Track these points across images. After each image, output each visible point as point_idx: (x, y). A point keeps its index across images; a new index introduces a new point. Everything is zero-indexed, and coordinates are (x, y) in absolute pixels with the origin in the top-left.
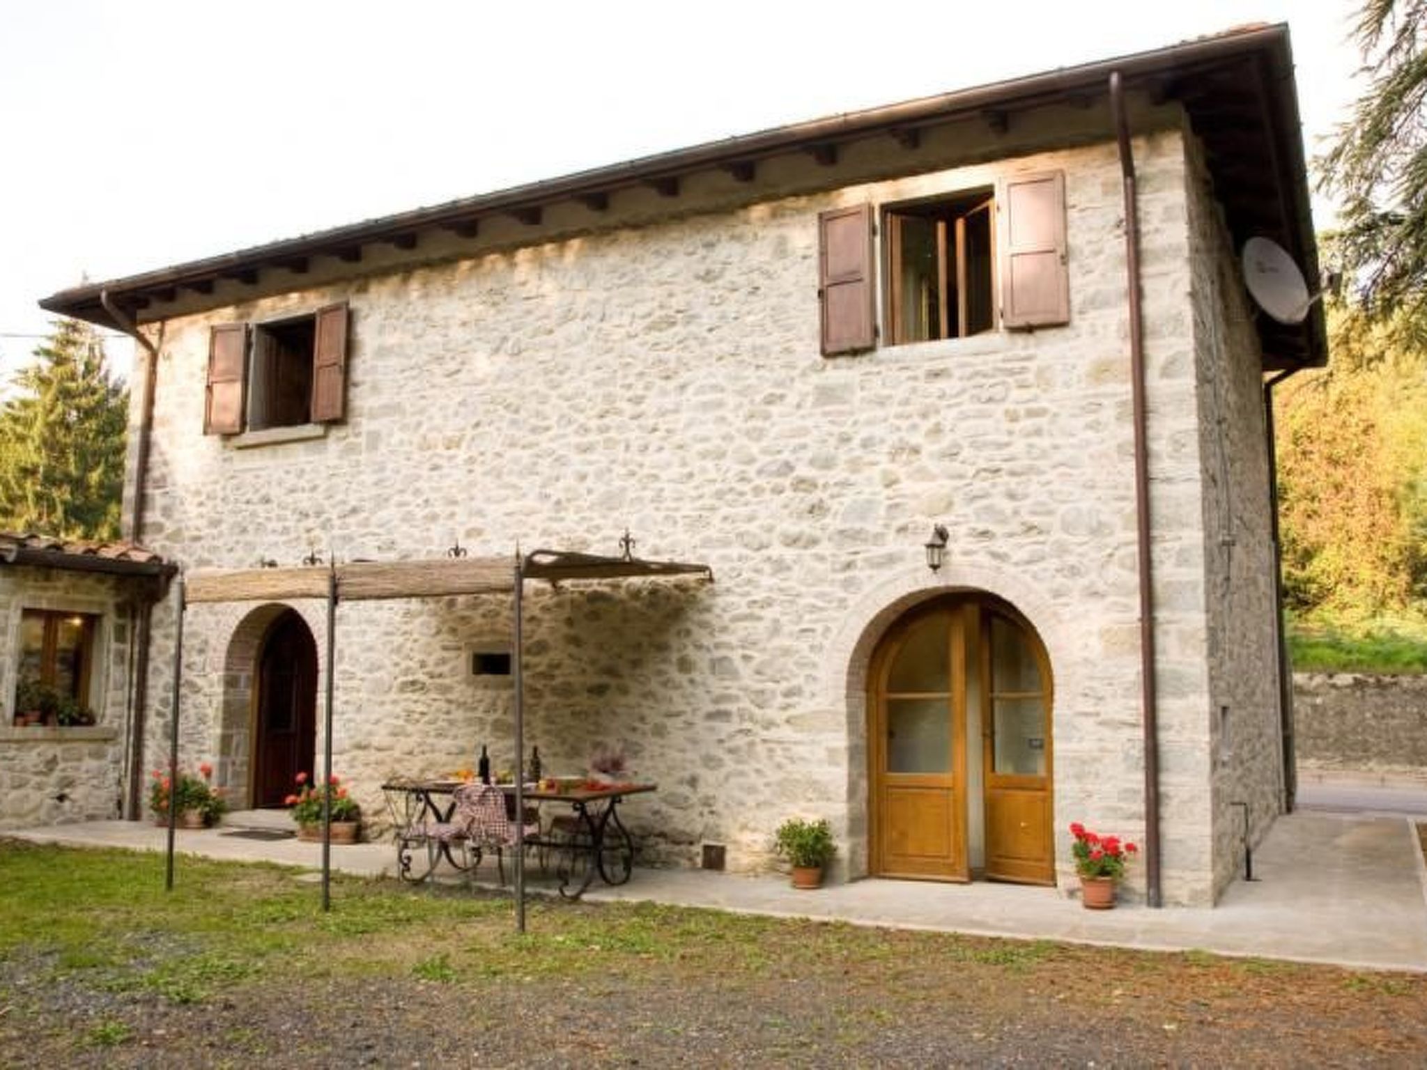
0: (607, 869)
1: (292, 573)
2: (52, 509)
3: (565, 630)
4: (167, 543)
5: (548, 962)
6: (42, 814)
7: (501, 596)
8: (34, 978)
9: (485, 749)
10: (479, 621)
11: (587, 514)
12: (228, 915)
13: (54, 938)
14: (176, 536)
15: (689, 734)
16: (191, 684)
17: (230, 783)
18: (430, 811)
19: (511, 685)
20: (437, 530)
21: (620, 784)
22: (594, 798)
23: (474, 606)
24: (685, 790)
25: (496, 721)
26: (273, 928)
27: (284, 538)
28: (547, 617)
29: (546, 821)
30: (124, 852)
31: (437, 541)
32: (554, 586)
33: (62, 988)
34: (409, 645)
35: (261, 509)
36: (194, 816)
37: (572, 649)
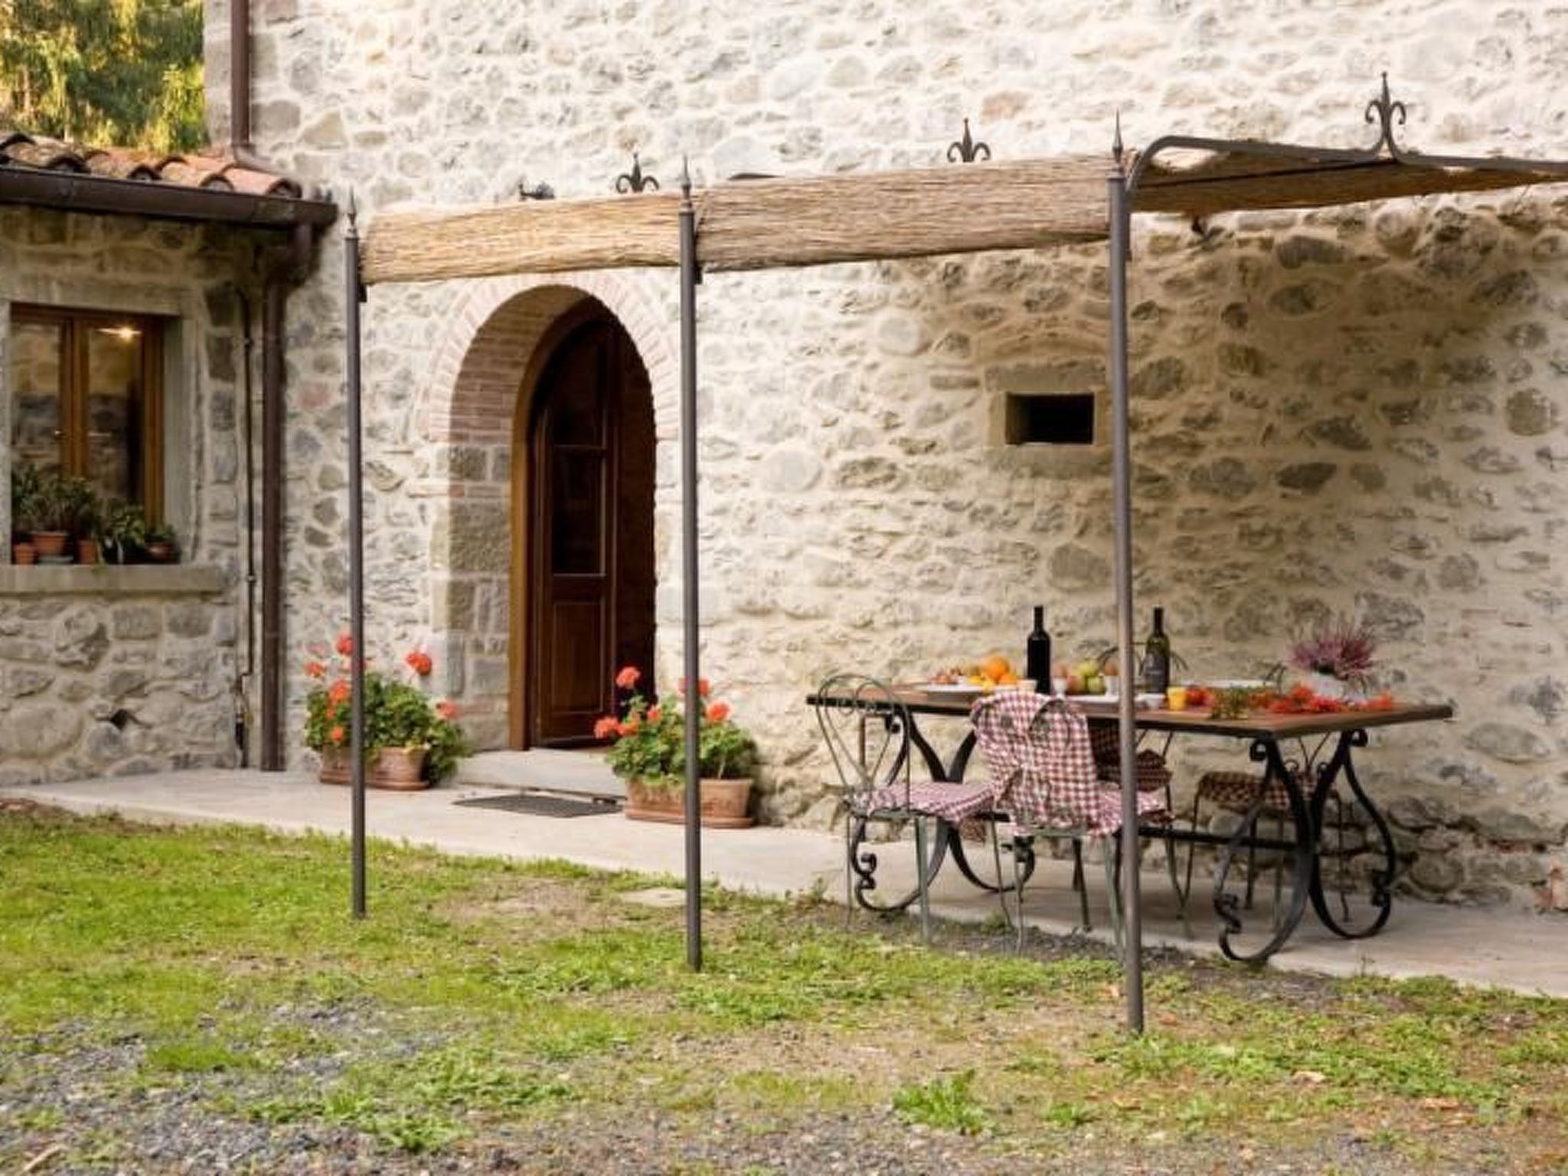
0: (1331, 898)
1: (590, 209)
2: (41, 84)
3: (1224, 334)
4: (311, 152)
5: (1200, 1103)
6: (82, 752)
7: (1068, 256)
8: (101, 1090)
9: (1039, 612)
10: (1019, 316)
11: (1282, 46)
12: (487, 972)
13: (132, 1012)
14: (325, 134)
15: (1532, 582)
16: (382, 472)
17: (472, 692)
18: (916, 754)
19: (1101, 468)
20: (915, 100)
21: (1361, 698)
22: (1297, 732)
23: (1006, 283)
24: (1527, 718)
25: (1062, 551)
26: (583, 1002)
27: (567, 133)
28: (1179, 304)
29: (1184, 787)
30: (259, 835)
31: (916, 130)
32: (1197, 228)
33: (160, 1112)
34: (857, 376)
35: (509, 64)
36: (399, 761)
37: (1244, 381)
